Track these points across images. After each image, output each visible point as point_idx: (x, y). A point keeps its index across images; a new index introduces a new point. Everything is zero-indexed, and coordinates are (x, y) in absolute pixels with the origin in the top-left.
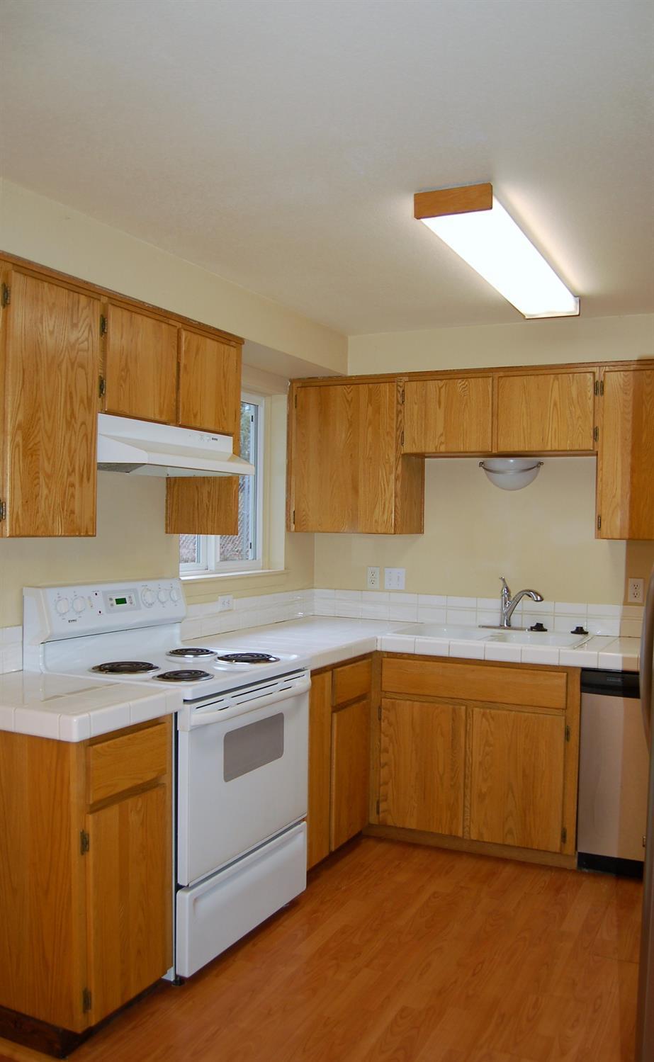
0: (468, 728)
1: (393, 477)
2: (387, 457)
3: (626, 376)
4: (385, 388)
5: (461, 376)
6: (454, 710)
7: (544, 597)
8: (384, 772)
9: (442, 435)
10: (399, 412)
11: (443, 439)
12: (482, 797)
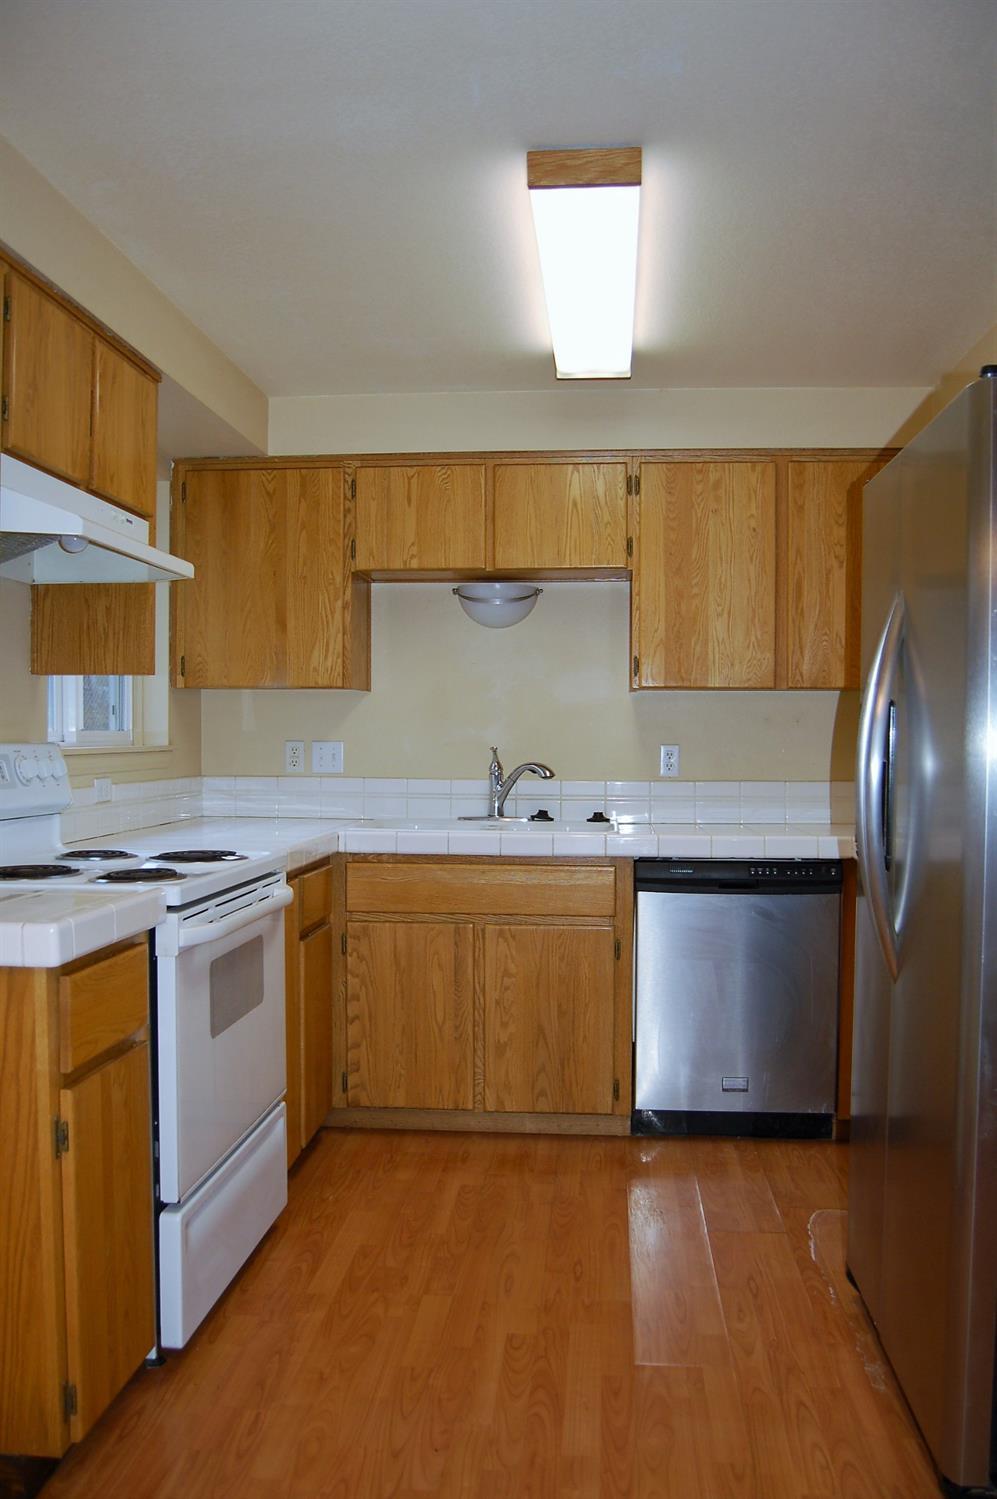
0: (477, 954)
1: (339, 603)
2: (330, 576)
3: (667, 469)
4: (327, 476)
5: (440, 462)
6: (457, 931)
7: (555, 771)
8: (353, 1030)
9: (413, 544)
10: (347, 511)
11: (414, 550)
12: (500, 1049)
